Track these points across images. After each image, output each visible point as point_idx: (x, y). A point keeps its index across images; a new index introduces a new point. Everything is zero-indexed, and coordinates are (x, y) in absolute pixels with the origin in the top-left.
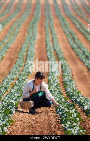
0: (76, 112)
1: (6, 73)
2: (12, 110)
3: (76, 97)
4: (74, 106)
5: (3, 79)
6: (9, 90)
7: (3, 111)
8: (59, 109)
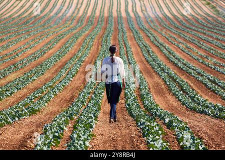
0: (158, 125)
1: (82, 87)
2: (92, 124)
3: (155, 110)
4: (155, 119)
5: (79, 93)
6: (85, 104)
7: (83, 126)
8: (140, 122)
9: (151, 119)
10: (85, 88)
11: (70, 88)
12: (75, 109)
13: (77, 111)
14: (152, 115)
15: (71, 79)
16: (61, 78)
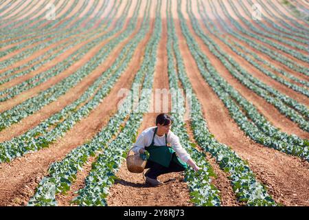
0: (206, 164)
1: (114, 111)
2: (117, 162)
3: (208, 143)
4: (205, 156)
5: (109, 118)
6: (116, 134)
7: (104, 164)
11: (98, 112)
12: (100, 141)
15: (101, 100)
16: (88, 99)
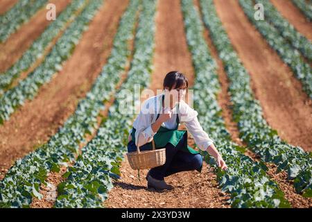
0: (270, 183)
1: (84, 88)
2: (105, 182)
3: (267, 145)
5: (77, 101)
6: (92, 130)
7: (81, 186)
8: (227, 177)
9: (256, 169)
10: (92, 88)
11: (54, 89)
12: (65, 143)
13: (71, 149)
14: (258, 157)
15: (58, 67)
16: (33, 66)
